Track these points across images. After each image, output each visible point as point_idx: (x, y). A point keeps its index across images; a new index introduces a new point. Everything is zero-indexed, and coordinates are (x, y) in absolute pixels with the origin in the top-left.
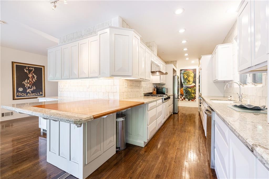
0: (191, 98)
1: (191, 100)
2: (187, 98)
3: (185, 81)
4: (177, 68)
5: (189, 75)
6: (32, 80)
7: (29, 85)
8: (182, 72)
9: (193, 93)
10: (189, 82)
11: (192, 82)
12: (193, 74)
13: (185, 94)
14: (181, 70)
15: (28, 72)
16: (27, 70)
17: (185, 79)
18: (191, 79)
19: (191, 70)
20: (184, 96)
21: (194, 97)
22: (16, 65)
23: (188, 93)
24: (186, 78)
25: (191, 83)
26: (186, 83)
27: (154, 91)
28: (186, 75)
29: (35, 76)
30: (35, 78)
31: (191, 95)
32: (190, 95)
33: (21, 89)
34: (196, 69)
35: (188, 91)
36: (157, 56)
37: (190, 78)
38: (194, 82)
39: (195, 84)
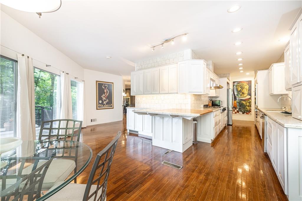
0: (245, 111)
1: (245, 113)
2: (240, 111)
3: (239, 94)
4: (230, 81)
5: (243, 87)
6: (107, 94)
7: (105, 99)
8: (235, 84)
9: (248, 106)
10: (243, 94)
11: (247, 94)
12: (248, 86)
13: (238, 107)
14: (234, 82)
15: (104, 88)
16: (104, 86)
17: (239, 92)
18: (246, 91)
19: (246, 82)
20: (237, 109)
21: (249, 110)
22: (98, 83)
23: (242, 106)
24: (240, 90)
25: (245, 95)
26: (239, 96)
27: (210, 103)
28: (240, 87)
29: (108, 91)
30: (108, 93)
31: (246, 108)
32: (244, 108)
33: (100, 102)
34: (251, 81)
35: (242, 104)
36: (214, 72)
37: (244, 90)
38: (250, 94)
39: (250, 97)
